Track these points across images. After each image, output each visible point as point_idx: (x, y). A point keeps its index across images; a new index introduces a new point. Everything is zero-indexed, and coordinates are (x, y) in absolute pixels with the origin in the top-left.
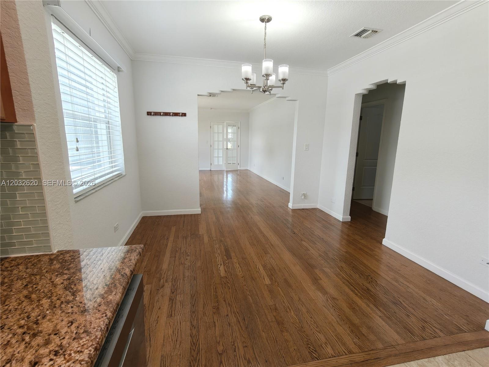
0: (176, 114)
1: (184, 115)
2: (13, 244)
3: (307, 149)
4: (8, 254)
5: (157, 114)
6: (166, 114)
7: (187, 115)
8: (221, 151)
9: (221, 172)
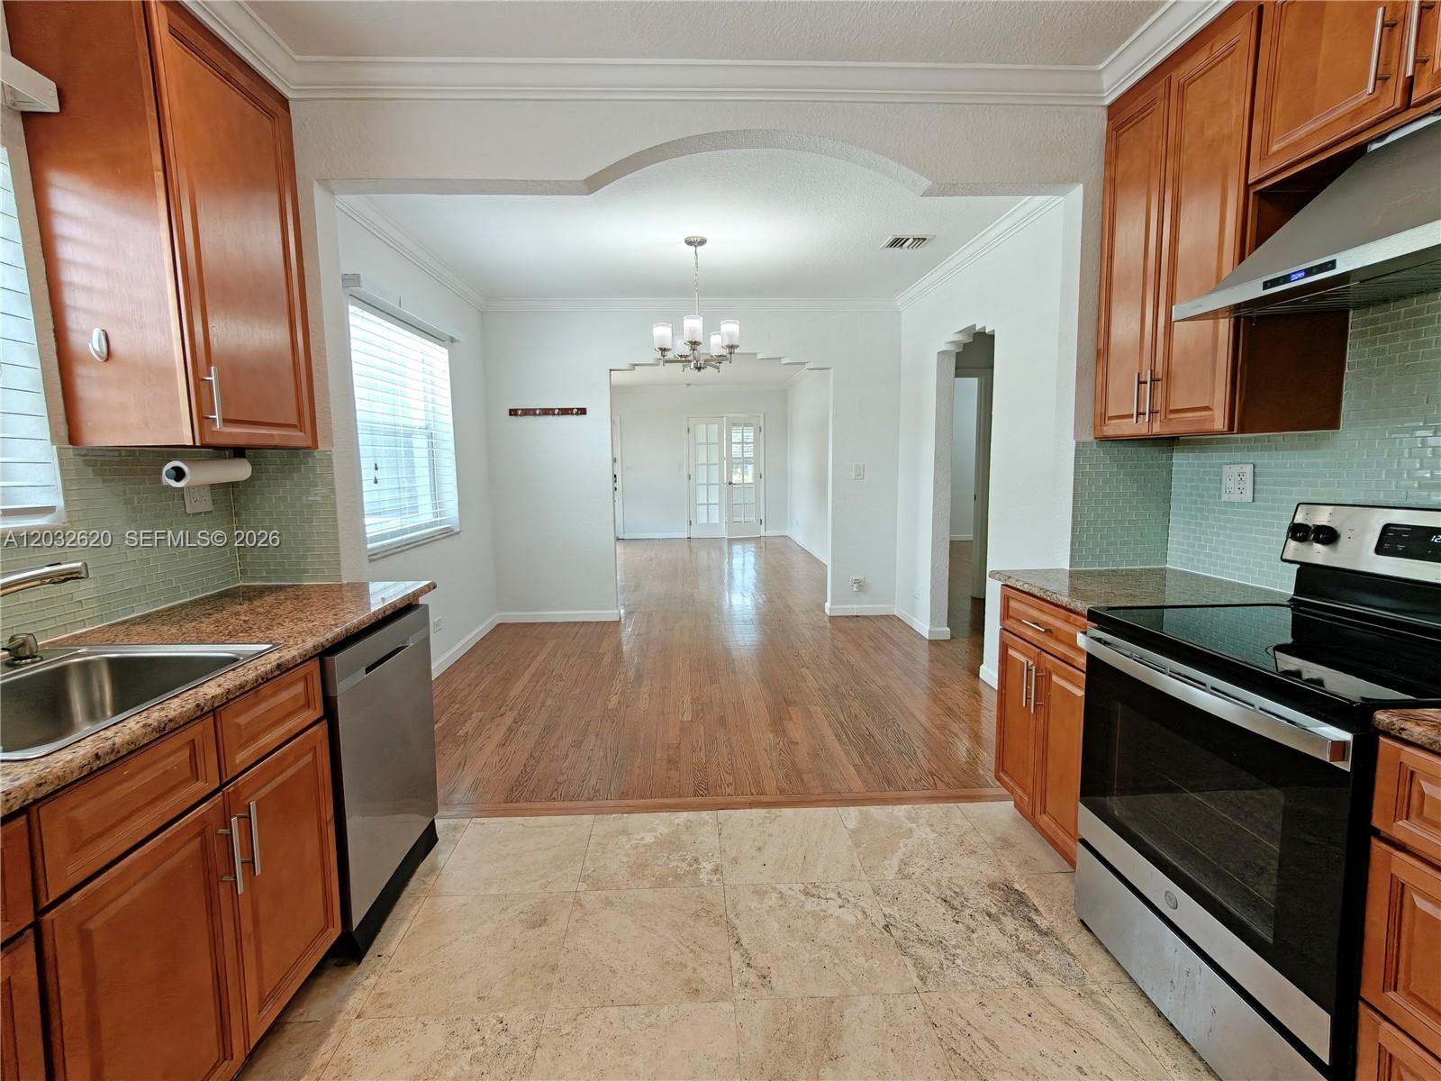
0: (565, 412)
1: (583, 411)
2: (305, 571)
3: (860, 477)
4: (301, 580)
5: (527, 412)
6: (547, 412)
7: (588, 411)
8: (715, 490)
9: (714, 543)
